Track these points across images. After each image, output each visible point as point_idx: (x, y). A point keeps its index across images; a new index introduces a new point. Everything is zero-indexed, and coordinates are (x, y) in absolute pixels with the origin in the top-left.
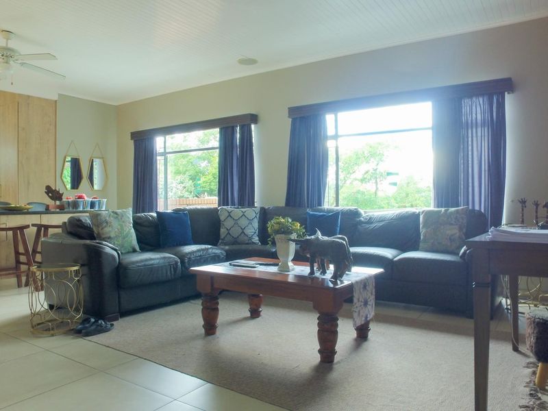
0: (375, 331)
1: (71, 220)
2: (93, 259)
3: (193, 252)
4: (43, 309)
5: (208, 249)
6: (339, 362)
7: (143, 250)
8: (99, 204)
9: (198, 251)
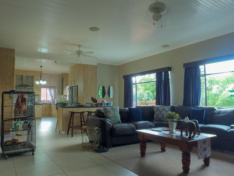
0: (212, 162)
1: (97, 110)
2: (103, 125)
3: (141, 124)
4: (86, 142)
5: (147, 123)
6: (191, 174)
7: (123, 122)
8: (110, 104)
9: (143, 123)
